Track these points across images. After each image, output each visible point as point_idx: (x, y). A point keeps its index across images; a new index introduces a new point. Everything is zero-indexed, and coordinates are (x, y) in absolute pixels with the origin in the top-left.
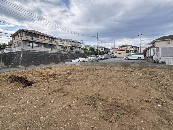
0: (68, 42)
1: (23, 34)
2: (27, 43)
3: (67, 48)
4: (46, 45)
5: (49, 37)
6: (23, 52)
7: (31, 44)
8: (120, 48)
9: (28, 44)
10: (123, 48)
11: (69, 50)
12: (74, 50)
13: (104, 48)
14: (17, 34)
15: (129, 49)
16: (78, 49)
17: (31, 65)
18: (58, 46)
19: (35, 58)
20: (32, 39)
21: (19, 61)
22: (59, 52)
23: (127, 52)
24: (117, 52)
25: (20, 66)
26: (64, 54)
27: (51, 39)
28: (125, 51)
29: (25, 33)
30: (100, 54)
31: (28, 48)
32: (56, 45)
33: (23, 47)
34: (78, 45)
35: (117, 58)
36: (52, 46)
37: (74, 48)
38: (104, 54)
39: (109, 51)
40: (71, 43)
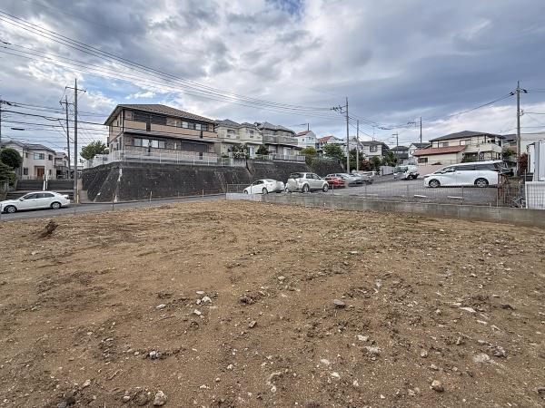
0: (252, 132)
1: (126, 116)
2: (136, 140)
3: (248, 149)
4: (187, 144)
5: (193, 121)
6: (125, 164)
7: (146, 143)
8: (441, 146)
9: (137, 141)
10: (450, 145)
11: (253, 155)
12: (270, 157)
13: (380, 147)
14: (116, 118)
15: (475, 146)
16: (285, 152)
17: (142, 197)
18: (222, 146)
19: (153, 181)
20: (148, 129)
21: (114, 189)
22: (222, 164)
23: (469, 157)
24: (426, 160)
25: (116, 201)
26: (239, 168)
27: (199, 127)
28: (461, 156)
29: (130, 113)
30: (364, 167)
31: (138, 154)
32: (213, 143)
33: (125, 151)
34: (283, 138)
35: (420, 179)
36: (202, 146)
37: (270, 149)
38: (381, 168)
39: (406, 157)
40: (262, 134)
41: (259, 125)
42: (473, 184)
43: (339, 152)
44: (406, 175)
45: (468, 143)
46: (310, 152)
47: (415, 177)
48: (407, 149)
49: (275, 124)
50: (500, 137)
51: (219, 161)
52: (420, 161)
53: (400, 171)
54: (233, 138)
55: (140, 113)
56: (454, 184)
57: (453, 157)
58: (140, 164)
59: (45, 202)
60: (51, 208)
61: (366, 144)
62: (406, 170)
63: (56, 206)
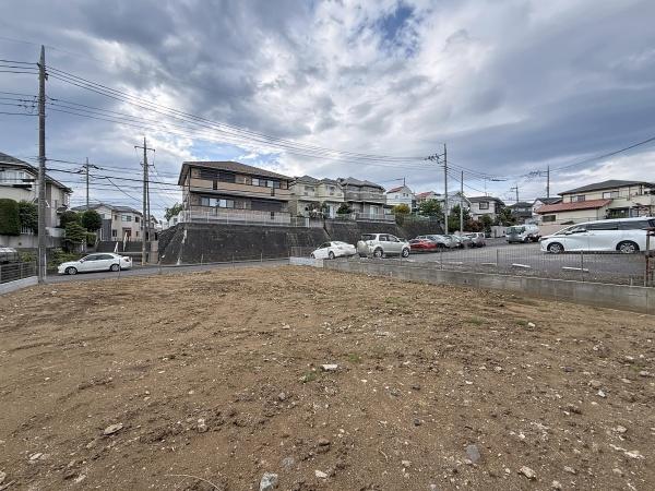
0: (332, 189)
1: (193, 174)
2: (203, 199)
3: (328, 208)
4: (257, 203)
5: (264, 177)
6: (190, 225)
7: (213, 202)
8: (575, 200)
9: (204, 201)
10: (588, 198)
11: (333, 214)
12: (353, 216)
13: (492, 204)
15: (623, 200)
16: (372, 210)
18: (299, 205)
19: (219, 244)
20: (215, 187)
21: (178, 250)
22: (296, 225)
23: (616, 212)
24: (553, 219)
25: (178, 264)
26: (316, 229)
27: (270, 184)
29: (197, 171)
30: (470, 227)
31: (206, 214)
32: (286, 201)
33: (190, 212)
36: (275, 205)
37: (354, 207)
38: (493, 228)
39: (529, 216)
40: (344, 191)
41: (342, 180)
42: (613, 249)
43: (438, 210)
44: (523, 236)
45: (615, 195)
46: (403, 210)
47: (535, 240)
48: (530, 206)
49: (362, 180)
51: (293, 221)
52: (545, 219)
53: (514, 232)
54: (311, 196)
55: (207, 171)
56: (587, 249)
57: (593, 214)
58: (205, 225)
59: (104, 264)
60: (110, 270)
61: (474, 200)
62: (523, 230)
63: (115, 268)
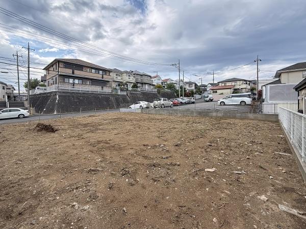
0: (129, 76)
1: (60, 65)
2: (66, 79)
3: (127, 85)
4: (94, 82)
5: (98, 69)
6: (60, 92)
7: (71, 81)
8: (223, 85)
9: (66, 80)
10: (227, 85)
11: (130, 89)
12: (139, 89)
13: (194, 85)
14: (52, 66)
15: (238, 85)
16: (147, 87)
17: (70, 111)
18: (113, 83)
19: (76, 102)
20: (73, 73)
21: (53, 106)
22: (114, 93)
23: (236, 91)
24: (216, 92)
25: (55, 113)
26: (123, 95)
27: (101, 72)
28: (232, 90)
29: (62, 64)
30: (187, 95)
31: (67, 87)
32: (109, 81)
33: (60, 86)
34: (146, 80)
35: (214, 101)
36: (103, 83)
37: (139, 85)
38: (194, 95)
39: (205, 90)
40: (134, 77)
41: (132, 72)
42: (239, 103)
43: (174, 87)
44: (208, 99)
45: (235, 84)
46: (159, 87)
47: (211, 100)
48: (206, 86)
49: (141, 72)
50: (249, 81)
51: (112, 91)
52: (214, 92)
53: (205, 97)
54: (119, 79)
55: (68, 64)
56: (231, 104)
57: (229, 90)
58: (68, 92)
59: (15, 114)
60: (18, 118)
61: (187, 83)
62: (208, 97)
63: (21, 116)
